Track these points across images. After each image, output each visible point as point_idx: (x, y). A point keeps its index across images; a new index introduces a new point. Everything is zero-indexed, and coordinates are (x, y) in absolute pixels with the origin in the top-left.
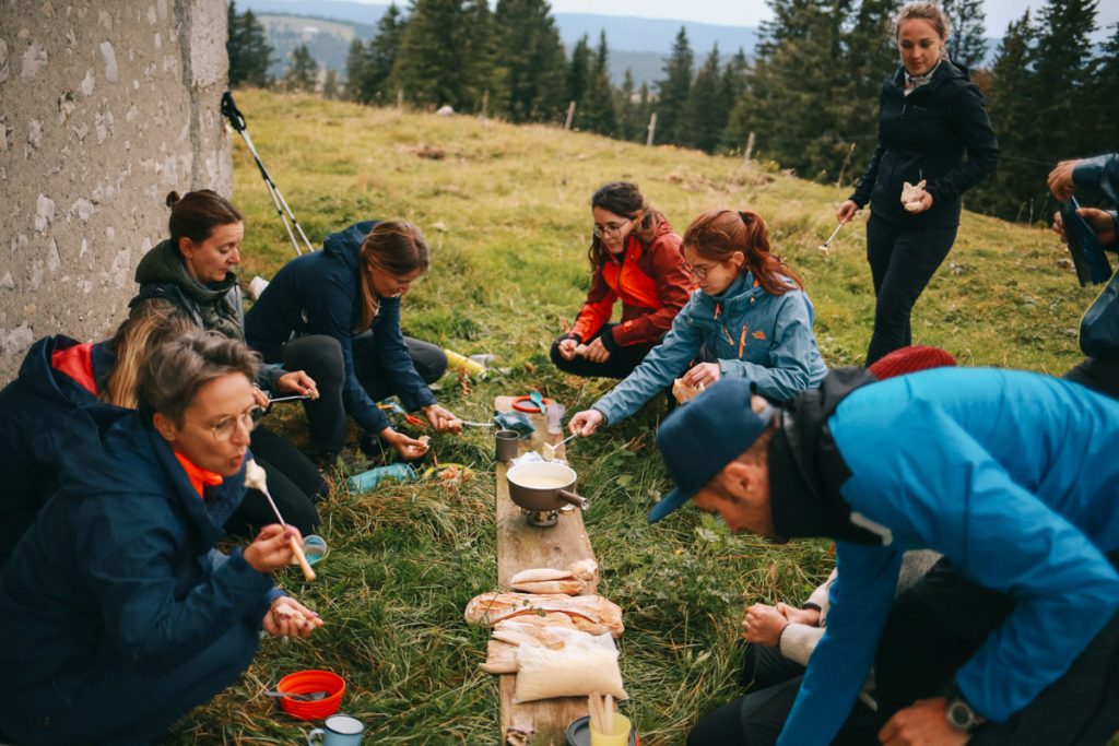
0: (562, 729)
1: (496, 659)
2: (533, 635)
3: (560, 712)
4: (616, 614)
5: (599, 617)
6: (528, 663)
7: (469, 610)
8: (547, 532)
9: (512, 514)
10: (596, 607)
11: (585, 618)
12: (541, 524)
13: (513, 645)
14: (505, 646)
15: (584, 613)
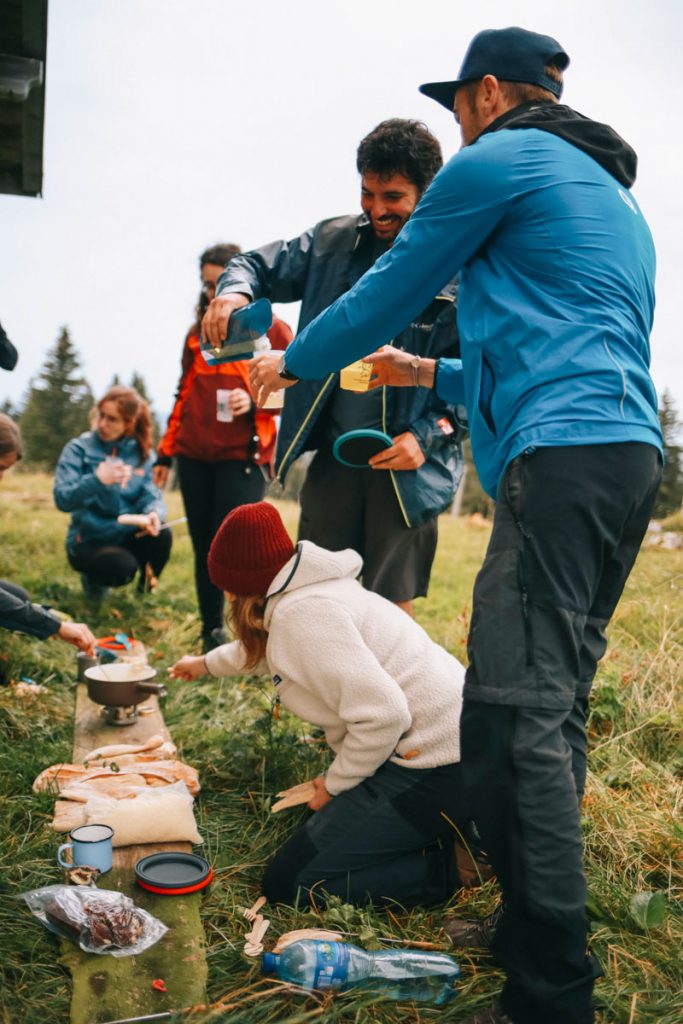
0: (131, 870)
1: (65, 817)
2: (103, 791)
3: (130, 857)
4: (193, 775)
5: (174, 777)
6: (97, 812)
7: (38, 781)
8: (125, 729)
9: (91, 719)
10: (171, 768)
11: (160, 778)
12: (120, 722)
13: (82, 802)
14: (75, 804)
15: (158, 774)
